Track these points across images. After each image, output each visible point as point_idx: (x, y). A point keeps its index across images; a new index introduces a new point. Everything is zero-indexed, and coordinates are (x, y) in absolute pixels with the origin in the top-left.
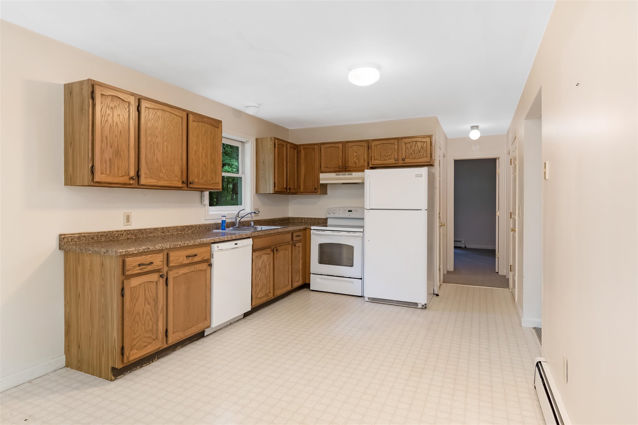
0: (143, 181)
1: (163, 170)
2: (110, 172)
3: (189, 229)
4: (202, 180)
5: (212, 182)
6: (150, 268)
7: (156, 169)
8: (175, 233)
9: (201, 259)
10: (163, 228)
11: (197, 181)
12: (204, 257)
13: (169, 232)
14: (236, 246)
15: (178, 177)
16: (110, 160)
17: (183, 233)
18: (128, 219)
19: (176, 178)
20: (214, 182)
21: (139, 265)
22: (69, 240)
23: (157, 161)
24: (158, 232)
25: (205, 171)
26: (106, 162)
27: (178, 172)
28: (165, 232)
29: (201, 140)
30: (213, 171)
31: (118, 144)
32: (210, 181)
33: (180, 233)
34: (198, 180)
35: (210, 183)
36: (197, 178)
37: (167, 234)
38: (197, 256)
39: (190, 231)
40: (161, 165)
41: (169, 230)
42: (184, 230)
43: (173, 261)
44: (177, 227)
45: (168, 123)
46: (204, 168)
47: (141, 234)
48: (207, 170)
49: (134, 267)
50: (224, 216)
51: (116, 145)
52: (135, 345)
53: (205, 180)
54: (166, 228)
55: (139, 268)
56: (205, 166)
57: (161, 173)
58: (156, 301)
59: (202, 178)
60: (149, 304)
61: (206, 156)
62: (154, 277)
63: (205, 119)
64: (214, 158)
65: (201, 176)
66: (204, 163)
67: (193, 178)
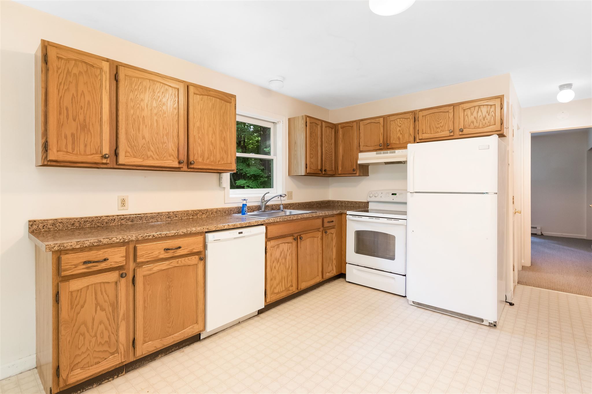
0: (122, 160)
1: (152, 148)
2: (73, 149)
3: (203, 213)
4: (208, 161)
5: (223, 163)
6: (103, 265)
7: (142, 147)
8: (185, 218)
9: (188, 252)
10: (169, 213)
11: (201, 161)
12: (193, 249)
13: (176, 217)
14: (241, 235)
15: (173, 156)
16: (73, 135)
17: (195, 217)
18: (123, 203)
19: (170, 157)
20: (225, 163)
21: (85, 263)
22: (39, 227)
23: (144, 138)
24: (162, 216)
25: (212, 151)
26: (66, 137)
27: (173, 150)
28: (172, 217)
29: (206, 115)
30: (224, 152)
31: (85, 117)
32: (219, 161)
33: (191, 218)
34: (203, 160)
35: (220, 163)
36: (201, 157)
37: (175, 219)
38: (181, 249)
39: (204, 216)
40: (149, 142)
41: (176, 215)
42: (197, 214)
43: (143, 256)
44: (188, 211)
45: (159, 95)
46: (211, 146)
47: (140, 219)
48: (215, 148)
49: (76, 266)
50: (245, 200)
51: (81, 117)
52: (79, 363)
53: (212, 160)
54: (173, 212)
55: (84, 266)
56: (212, 144)
57: (149, 151)
58: (115, 306)
59: (208, 158)
60: (103, 310)
61: (214, 133)
62: (114, 276)
63: (211, 93)
64: (225, 136)
65: (206, 155)
66: (211, 141)
67: (195, 158)
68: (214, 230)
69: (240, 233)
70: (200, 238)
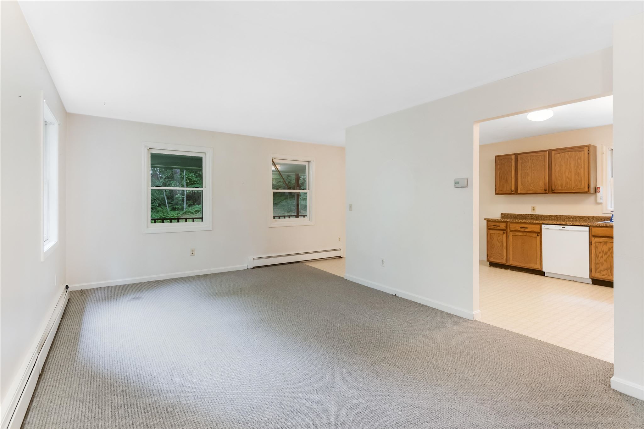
0: (519, 191)
1: (532, 185)
2: (503, 189)
5: (577, 188)
6: (498, 228)
7: (527, 185)
9: (531, 231)
11: (560, 188)
12: (535, 230)
14: (564, 229)
15: (542, 188)
16: (503, 185)
18: (534, 208)
20: (579, 188)
21: (494, 226)
23: (528, 181)
25: (569, 182)
26: (501, 186)
27: (542, 185)
29: (564, 163)
30: (578, 181)
31: (506, 178)
34: (562, 188)
36: (560, 186)
38: (528, 229)
40: (530, 183)
43: (512, 228)
45: (535, 161)
48: (571, 180)
49: (491, 226)
53: (568, 187)
56: (569, 178)
57: (530, 186)
58: (502, 242)
59: (565, 187)
60: (499, 242)
62: (502, 232)
63: (567, 150)
64: (579, 172)
65: (564, 185)
66: (568, 177)
67: (556, 187)
68: (546, 223)
69: (562, 227)
70: (538, 226)
